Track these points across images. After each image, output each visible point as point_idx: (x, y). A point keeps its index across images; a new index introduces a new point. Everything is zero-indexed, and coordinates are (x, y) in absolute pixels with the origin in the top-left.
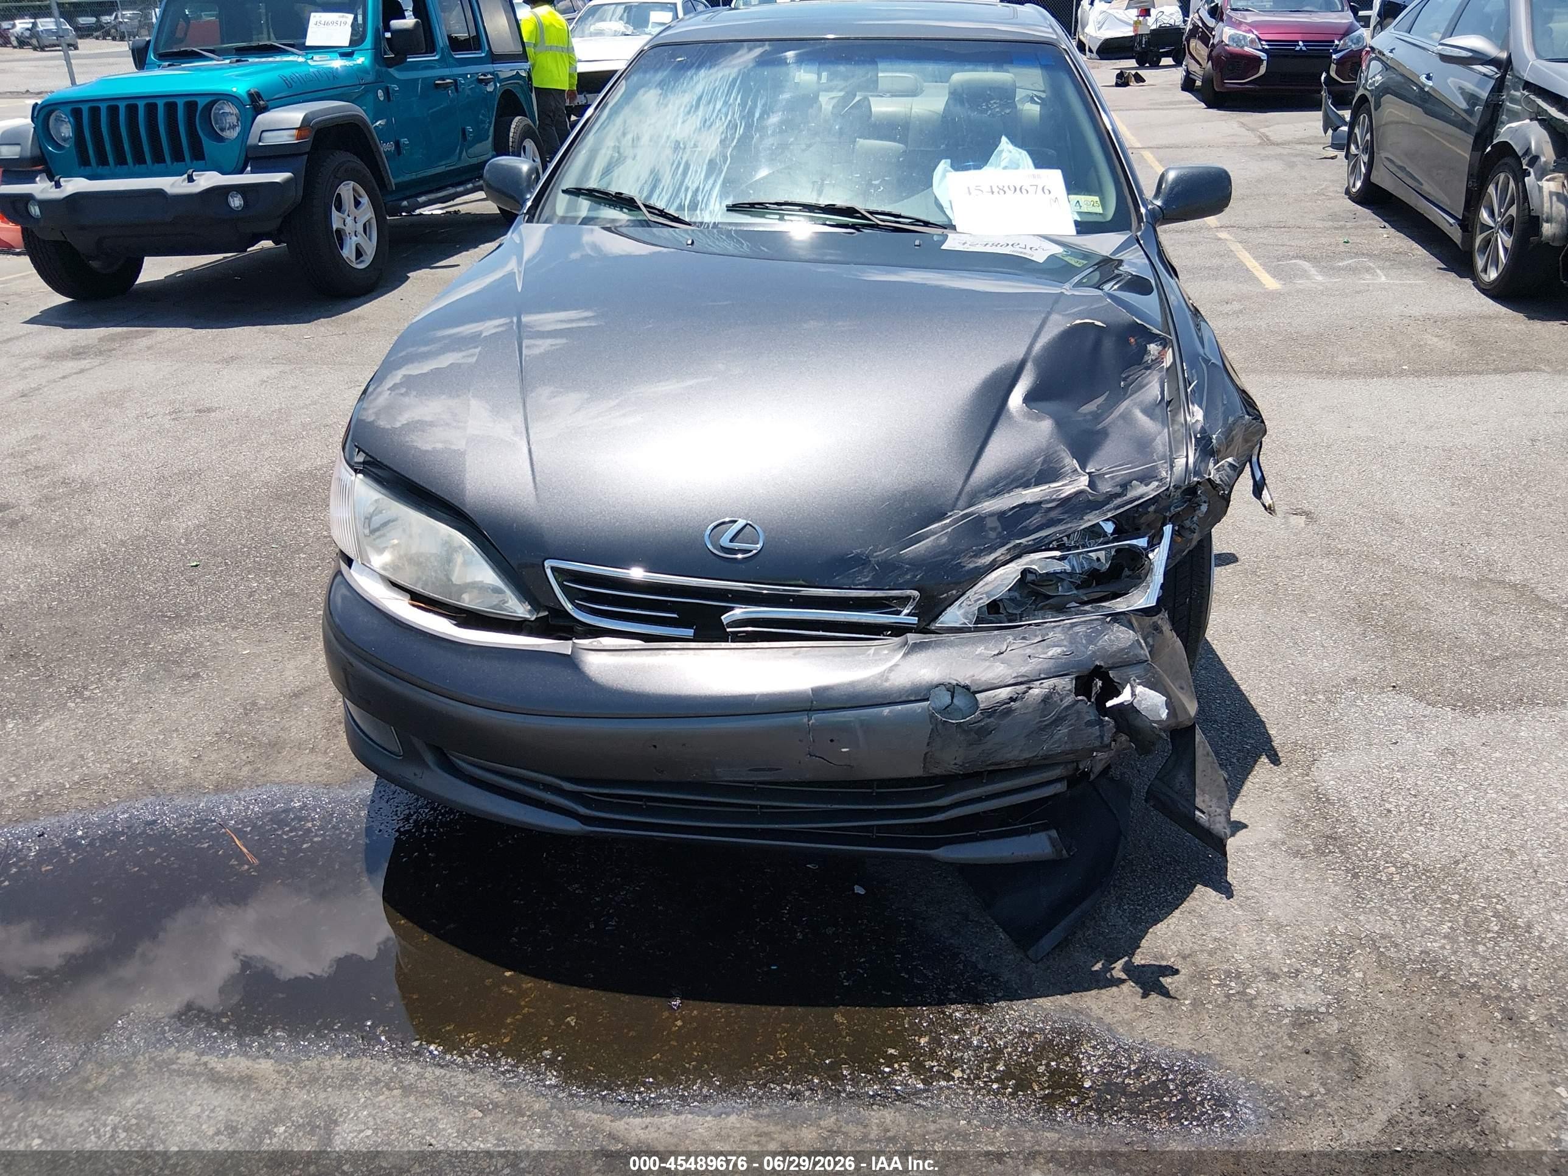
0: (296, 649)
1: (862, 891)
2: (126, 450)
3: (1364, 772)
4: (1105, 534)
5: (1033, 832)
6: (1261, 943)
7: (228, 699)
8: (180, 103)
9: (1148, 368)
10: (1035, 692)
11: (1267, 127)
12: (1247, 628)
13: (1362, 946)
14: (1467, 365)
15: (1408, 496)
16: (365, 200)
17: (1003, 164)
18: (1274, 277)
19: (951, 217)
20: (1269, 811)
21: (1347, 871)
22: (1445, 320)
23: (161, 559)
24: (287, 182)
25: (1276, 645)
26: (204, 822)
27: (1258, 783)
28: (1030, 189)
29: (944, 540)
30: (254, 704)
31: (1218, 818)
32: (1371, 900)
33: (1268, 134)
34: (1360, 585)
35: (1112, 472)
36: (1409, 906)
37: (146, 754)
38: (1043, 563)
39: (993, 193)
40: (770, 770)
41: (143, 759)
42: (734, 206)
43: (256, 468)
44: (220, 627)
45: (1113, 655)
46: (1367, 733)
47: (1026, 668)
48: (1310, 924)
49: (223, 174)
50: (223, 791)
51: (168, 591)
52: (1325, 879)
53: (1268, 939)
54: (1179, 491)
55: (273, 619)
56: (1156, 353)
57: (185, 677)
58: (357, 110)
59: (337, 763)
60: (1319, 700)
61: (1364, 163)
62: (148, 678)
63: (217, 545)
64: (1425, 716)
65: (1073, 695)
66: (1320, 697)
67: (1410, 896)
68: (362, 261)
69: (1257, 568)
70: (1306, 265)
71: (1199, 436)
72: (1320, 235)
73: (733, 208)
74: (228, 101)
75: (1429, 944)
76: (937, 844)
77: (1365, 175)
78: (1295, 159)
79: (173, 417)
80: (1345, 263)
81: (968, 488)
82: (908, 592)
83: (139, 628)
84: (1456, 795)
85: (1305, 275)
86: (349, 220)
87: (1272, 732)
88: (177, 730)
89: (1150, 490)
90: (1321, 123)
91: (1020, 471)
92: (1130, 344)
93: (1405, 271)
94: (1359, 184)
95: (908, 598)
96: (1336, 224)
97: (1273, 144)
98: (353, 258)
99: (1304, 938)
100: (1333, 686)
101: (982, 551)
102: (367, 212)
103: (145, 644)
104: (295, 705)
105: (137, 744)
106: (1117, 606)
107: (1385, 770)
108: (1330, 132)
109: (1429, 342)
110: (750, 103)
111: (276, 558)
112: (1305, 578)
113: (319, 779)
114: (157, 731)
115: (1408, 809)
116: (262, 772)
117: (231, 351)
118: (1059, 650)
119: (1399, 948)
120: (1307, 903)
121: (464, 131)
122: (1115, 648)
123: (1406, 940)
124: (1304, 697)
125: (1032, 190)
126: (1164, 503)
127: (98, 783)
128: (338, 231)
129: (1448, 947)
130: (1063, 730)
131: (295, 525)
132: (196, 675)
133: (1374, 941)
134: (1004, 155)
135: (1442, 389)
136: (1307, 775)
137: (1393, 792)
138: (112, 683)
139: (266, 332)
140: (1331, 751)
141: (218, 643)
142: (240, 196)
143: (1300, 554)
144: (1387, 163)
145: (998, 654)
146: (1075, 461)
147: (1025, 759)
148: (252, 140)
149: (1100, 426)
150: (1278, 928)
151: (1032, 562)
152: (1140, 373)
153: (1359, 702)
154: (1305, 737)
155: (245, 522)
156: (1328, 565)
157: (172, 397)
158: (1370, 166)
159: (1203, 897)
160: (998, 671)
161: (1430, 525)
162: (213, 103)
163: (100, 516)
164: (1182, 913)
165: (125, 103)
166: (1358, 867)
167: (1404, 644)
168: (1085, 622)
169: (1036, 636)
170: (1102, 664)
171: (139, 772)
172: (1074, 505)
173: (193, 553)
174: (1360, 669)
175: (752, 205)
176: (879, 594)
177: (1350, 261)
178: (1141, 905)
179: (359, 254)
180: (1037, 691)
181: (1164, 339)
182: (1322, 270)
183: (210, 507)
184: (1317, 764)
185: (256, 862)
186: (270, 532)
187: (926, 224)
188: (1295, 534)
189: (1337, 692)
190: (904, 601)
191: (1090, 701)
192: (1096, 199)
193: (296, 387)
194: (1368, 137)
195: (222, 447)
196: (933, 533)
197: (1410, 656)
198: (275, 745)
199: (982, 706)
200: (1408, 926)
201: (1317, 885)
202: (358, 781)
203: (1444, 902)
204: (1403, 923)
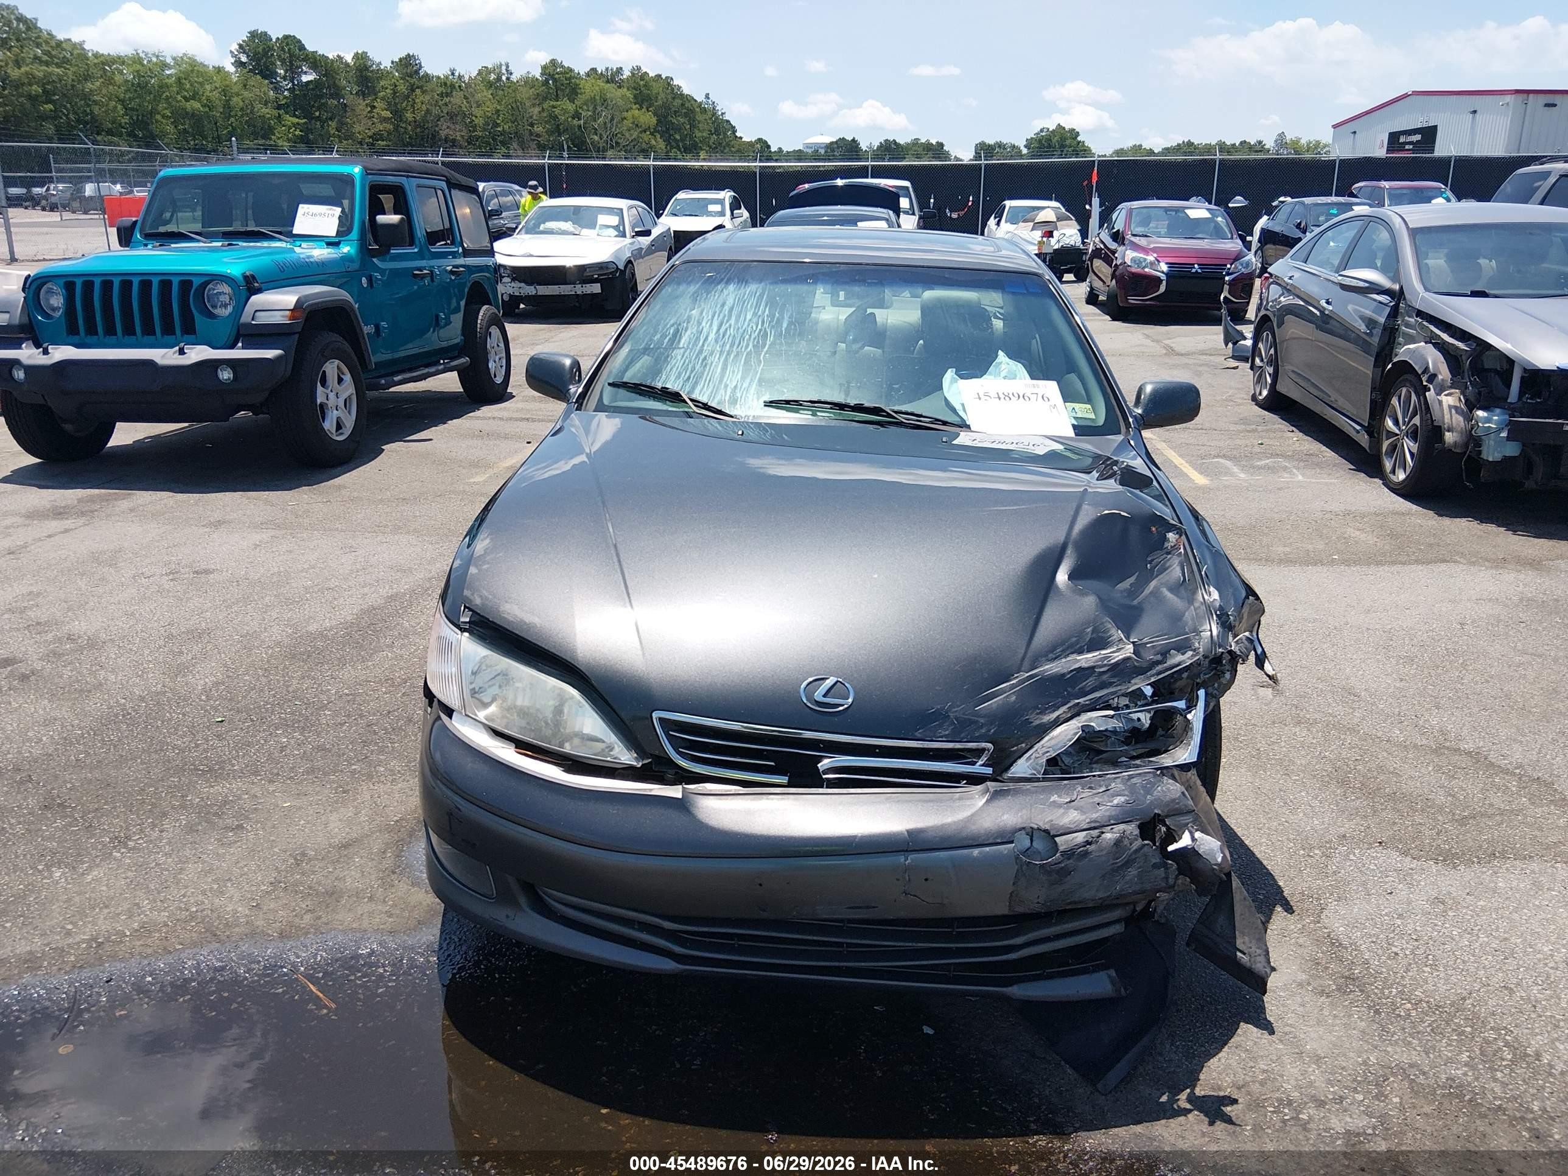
0: (336, 802)
1: (930, 1031)
2: (128, 608)
3: (1368, 919)
4: (1145, 697)
5: (1094, 971)
6: (1304, 1073)
7: (276, 850)
8: (176, 281)
9: (1168, 553)
10: (1108, 836)
11: (1170, 339)
12: (1240, 789)
13: (1394, 1075)
14: (1390, 556)
15: (1361, 673)
16: (348, 377)
17: (1003, 374)
18: (1201, 473)
19: (965, 418)
20: (1291, 955)
21: (1369, 1008)
22: (1363, 516)
23: (184, 715)
24: (278, 358)
25: (1268, 804)
26: (275, 967)
27: (1275, 929)
28: (1032, 397)
29: (1013, 698)
30: (303, 854)
31: (1259, 959)
32: (1395, 1033)
33: (1172, 345)
34: (1332, 751)
35: (1152, 642)
36: (1429, 1038)
37: (203, 903)
38: (1100, 720)
39: (1000, 399)
40: (868, 907)
41: (201, 908)
42: (771, 402)
43: (265, 628)
44: (256, 781)
45: (1168, 804)
46: (1364, 884)
47: (1098, 814)
48: (1345, 1055)
49: (214, 348)
50: (289, 937)
51: (197, 746)
52: (1350, 1016)
53: (1311, 1069)
54: (1207, 660)
55: (308, 773)
56: (1174, 540)
57: (228, 828)
58: (344, 295)
59: (398, 912)
60: (1316, 854)
61: (1270, 375)
62: (191, 829)
63: (239, 702)
64: (1412, 869)
65: (1140, 840)
66: (1317, 852)
67: (1428, 1029)
68: (342, 434)
69: (1238, 734)
70: (1228, 463)
71: (1218, 613)
72: (1234, 437)
73: (770, 404)
74: (222, 281)
75: (1453, 1072)
76: (1010, 983)
77: (1271, 385)
78: (1200, 369)
79: (171, 577)
80: (1263, 462)
81: (1030, 654)
82: (984, 745)
83: (174, 781)
84: (1452, 939)
85: (1228, 472)
86: (332, 396)
87: (1281, 883)
88: (230, 880)
89: (1185, 659)
90: (1222, 337)
91: (1074, 639)
92: (1152, 532)
93: (1318, 471)
94: (1265, 393)
95: (983, 750)
96: (1249, 428)
97: (1178, 354)
98: (334, 431)
99: (1342, 1069)
100: (1326, 842)
101: (1046, 709)
102: (348, 389)
103: (182, 796)
104: (345, 855)
105: (193, 893)
106: (1164, 761)
107: (1386, 918)
108: (1230, 345)
109: (1352, 535)
110: (777, 315)
111: (301, 714)
112: (1283, 744)
113: (382, 927)
114: (210, 880)
115: (1412, 952)
116: (324, 920)
117: (217, 516)
118: (1123, 799)
119: (1427, 1075)
120: (1339, 1037)
121: (437, 316)
122: (1167, 799)
123: (1431, 1068)
124: (1302, 852)
125: (1033, 397)
126: (1195, 671)
127: (159, 931)
128: (322, 405)
129: (1470, 1074)
130: (1133, 872)
131: (315, 683)
132: (240, 827)
133: (1404, 1070)
134: (1003, 366)
135: (1372, 577)
136: (1319, 923)
137: (1397, 937)
138: (156, 834)
139: (248, 498)
140: (1335, 901)
141: (256, 796)
142: (229, 369)
143: (1274, 723)
144: (1293, 376)
145: (1070, 802)
146: (1120, 632)
147: (1100, 899)
148: (246, 318)
149: (1135, 602)
150: (1318, 1059)
151: (1091, 720)
152: (1163, 557)
153: (1352, 857)
154: (1310, 888)
155: (263, 680)
156: (1301, 732)
157: (166, 558)
158: (1275, 377)
159: (1247, 1033)
160: (1072, 817)
161: (1385, 698)
162: (207, 283)
163: (113, 671)
164: (1230, 1048)
165: (120, 278)
166: (1378, 1004)
167: (1382, 804)
168: (1140, 774)
169: (1101, 786)
170: (1160, 812)
171: (199, 920)
172: (1122, 671)
173: (216, 710)
174: (1348, 827)
175: (788, 402)
176: (958, 746)
177: (1267, 461)
178: (1191, 1041)
179: (339, 427)
180: (1109, 836)
181: (1180, 529)
182: (1243, 468)
183: (225, 665)
184: (1325, 912)
185: (333, 1006)
186: (291, 689)
187: (945, 423)
188: (1266, 705)
189: (1331, 848)
190: (979, 752)
191: (1155, 845)
192: (1089, 406)
193: (291, 552)
194: (1272, 351)
195: (226, 607)
196: (1003, 692)
197: (1388, 815)
198: (332, 894)
199: (1061, 848)
200: (1431, 1056)
201: (1345, 1020)
202: (421, 929)
203: (1459, 1035)
204: (1427, 1053)
